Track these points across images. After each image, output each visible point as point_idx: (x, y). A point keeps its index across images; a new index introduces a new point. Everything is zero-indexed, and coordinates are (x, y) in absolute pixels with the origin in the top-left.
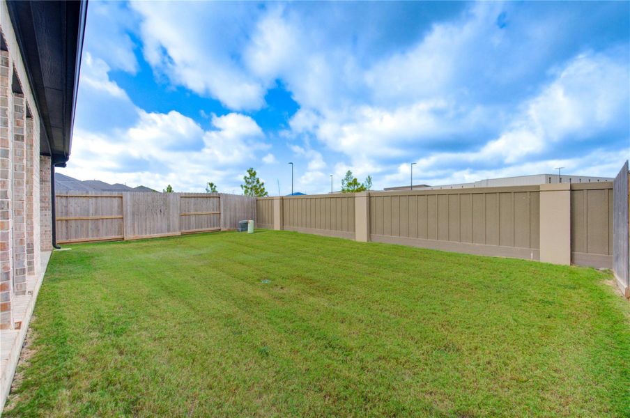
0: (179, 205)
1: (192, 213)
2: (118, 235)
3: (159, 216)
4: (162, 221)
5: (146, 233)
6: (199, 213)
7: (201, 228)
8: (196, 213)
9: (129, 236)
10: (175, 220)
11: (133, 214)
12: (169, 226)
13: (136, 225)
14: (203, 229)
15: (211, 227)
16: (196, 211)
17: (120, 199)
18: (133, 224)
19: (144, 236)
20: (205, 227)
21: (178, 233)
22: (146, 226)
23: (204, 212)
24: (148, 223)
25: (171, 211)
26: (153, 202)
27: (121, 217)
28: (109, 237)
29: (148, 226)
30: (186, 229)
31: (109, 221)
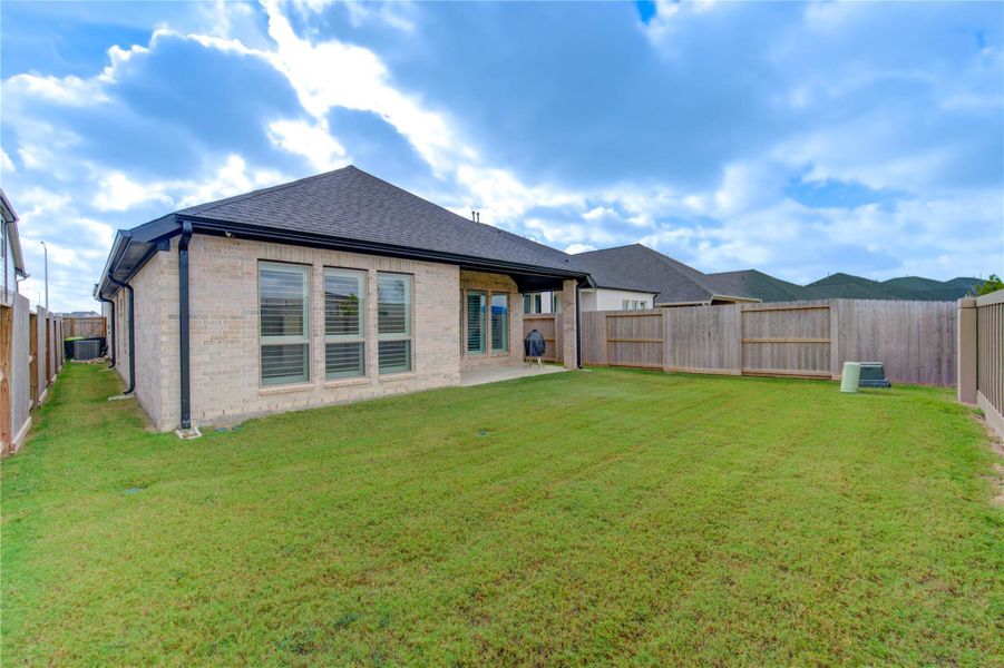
0: (738, 324)
1: (766, 338)
2: (656, 362)
3: (707, 341)
4: (711, 349)
7: (785, 368)
8: (772, 339)
9: (668, 366)
10: (733, 351)
11: (674, 337)
12: (722, 358)
13: (677, 354)
14: (788, 371)
15: (807, 368)
16: (772, 335)
19: (687, 369)
20: (792, 367)
21: (737, 372)
22: (689, 356)
23: (792, 339)
24: (692, 351)
25: (726, 335)
27: (660, 340)
28: (650, 365)
29: (692, 356)
30: (753, 367)
31: (651, 345)
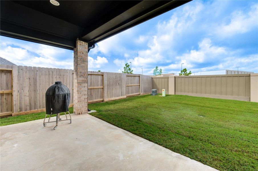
0: (125, 80)
1: (130, 85)
2: (101, 98)
3: (118, 86)
4: (119, 90)
5: (113, 97)
6: (132, 85)
9: (106, 99)
10: (124, 89)
11: (108, 85)
12: (122, 92)
15: (136, 92)
17: (102, 76)
18: (108, 92)
20: (134, 93)
21: (125, 97)
23: (134, 85)
24: (114, 91)
25: (123, 84)
26: (116, 78)
27: (102, 87)
29: (114, 93)
30: (128, 94)
31: (97, 90)
